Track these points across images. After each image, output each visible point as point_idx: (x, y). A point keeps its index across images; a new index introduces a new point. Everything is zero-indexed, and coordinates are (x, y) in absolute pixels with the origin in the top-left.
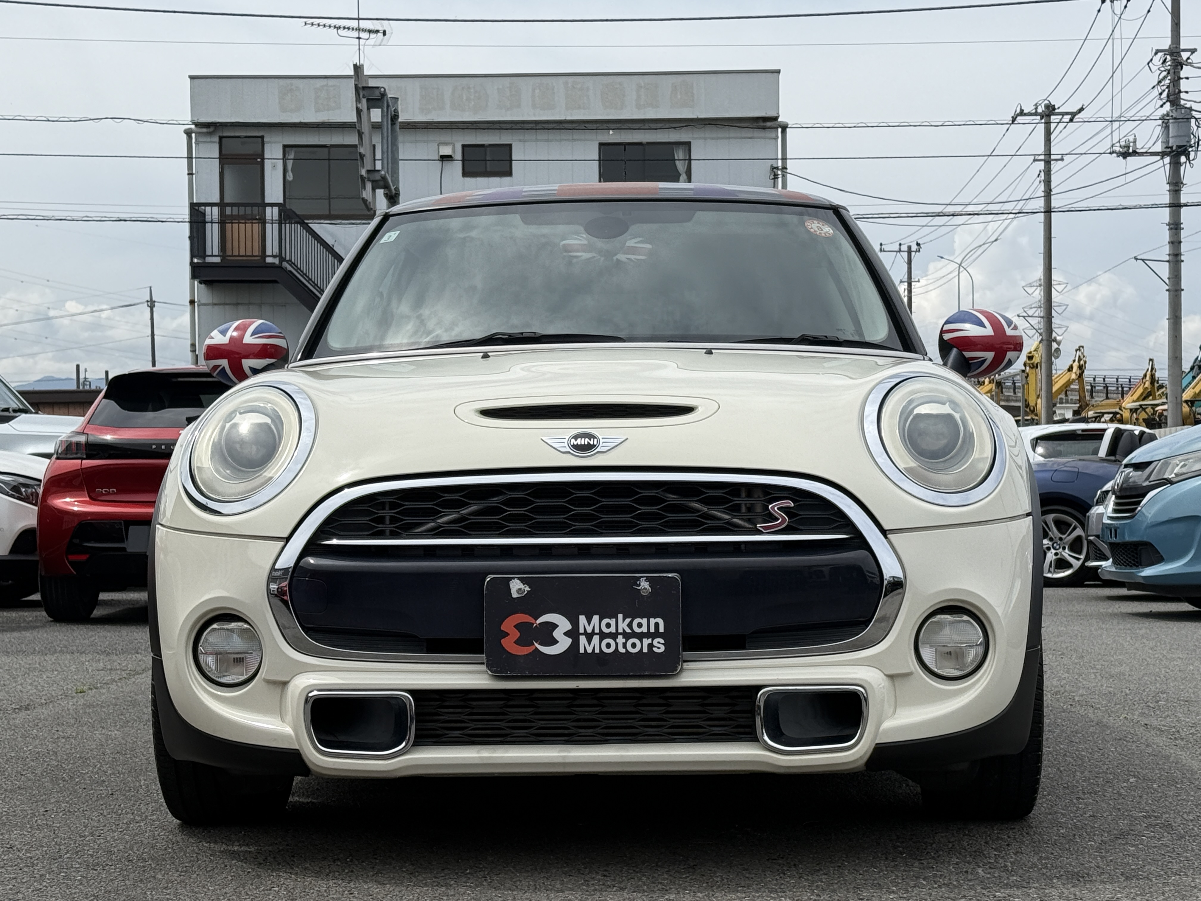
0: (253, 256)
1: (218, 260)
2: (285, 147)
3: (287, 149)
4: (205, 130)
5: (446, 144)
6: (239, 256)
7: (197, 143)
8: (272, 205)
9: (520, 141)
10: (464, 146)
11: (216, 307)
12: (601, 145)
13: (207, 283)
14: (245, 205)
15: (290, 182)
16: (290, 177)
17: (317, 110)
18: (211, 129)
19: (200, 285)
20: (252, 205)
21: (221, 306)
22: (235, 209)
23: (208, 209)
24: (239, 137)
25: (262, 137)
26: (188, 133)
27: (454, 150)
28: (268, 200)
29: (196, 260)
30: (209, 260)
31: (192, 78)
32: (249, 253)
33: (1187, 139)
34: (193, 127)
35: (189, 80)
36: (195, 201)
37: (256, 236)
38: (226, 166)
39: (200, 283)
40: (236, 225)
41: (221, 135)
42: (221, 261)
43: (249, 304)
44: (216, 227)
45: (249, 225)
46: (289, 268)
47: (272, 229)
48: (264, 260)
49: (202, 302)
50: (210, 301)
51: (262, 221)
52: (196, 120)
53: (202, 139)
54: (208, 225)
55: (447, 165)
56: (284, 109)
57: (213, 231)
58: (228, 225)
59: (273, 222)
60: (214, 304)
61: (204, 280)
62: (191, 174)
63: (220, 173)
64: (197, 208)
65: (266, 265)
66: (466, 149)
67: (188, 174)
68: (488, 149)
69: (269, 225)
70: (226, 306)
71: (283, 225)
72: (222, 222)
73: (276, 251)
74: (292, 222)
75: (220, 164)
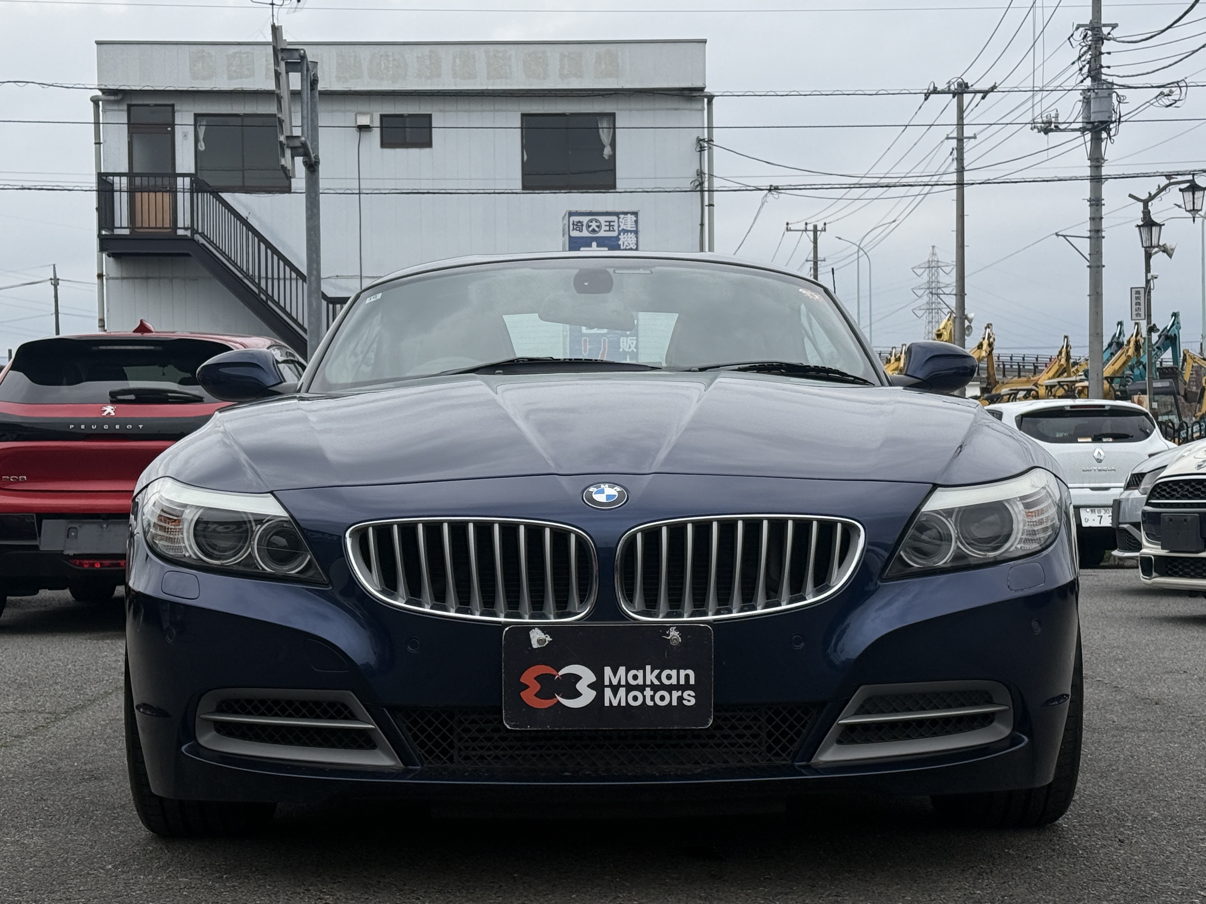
0: (163, 228)
1: (126, 232)
2: (196, 116)
3: (198, 118)
4: (112, 98)
5: (364, 114)
6: (149, 228)
7: (104, 111)
8: (184, 175)
9: (440, 111)
10: (382, 116)
11: (125, 281)
12: (524, 115)
13: (116, 256)
14: (155, 175)
15: (201, 152)
16: (202, 147)
17: (230, 78)
18: (119, 97)
19: (108, 258)
20: (163, 175)
21: (131, 281)
22: (145, 179)
23: (117, 179)
24: (148, 105)
25: (173, 106)
26: (95, 101)
27: (372, 121)
28: (178, 171)
29: (104, 232)
30: (117, 232)
31: (98, 43)
32: (160, 225)
33: (1108, 114)
34: (100, 93)
35: (96, 45)
36: (102, 171)
37: (167, 208)
38: (135, 136)
39: (109, 256)
40: (145, 195)
41: (129, 103)
42: (131, 233)
43: (160, 278)
44: (125, 196)
45: (159, 195)
46: (202, 241)
47: (183, 200)
48: (176, 232)
49: (111, 276)
50: (119, 275)
51: (173, 191)
52: (103, 87)
53: (109, 107)
54: (117, 195)
55: (365, 135)
56: (195, 77)
57: (121, 201)
58: (138, 195)
59: (184, 192)
60: (123, 278)
61: (113, 253)
62: (98, 143)
63: (129, 142)
64: (104, 178)
65: (177, 238)
66: (384, 119)
67: (96, 143)
68: (408, 119)
69: (180, 195)
70: (136, 281)
71: (195, 194)
72: (132, 191)
73: (188, 223)
74: (203, 191)
75: (129, 132)
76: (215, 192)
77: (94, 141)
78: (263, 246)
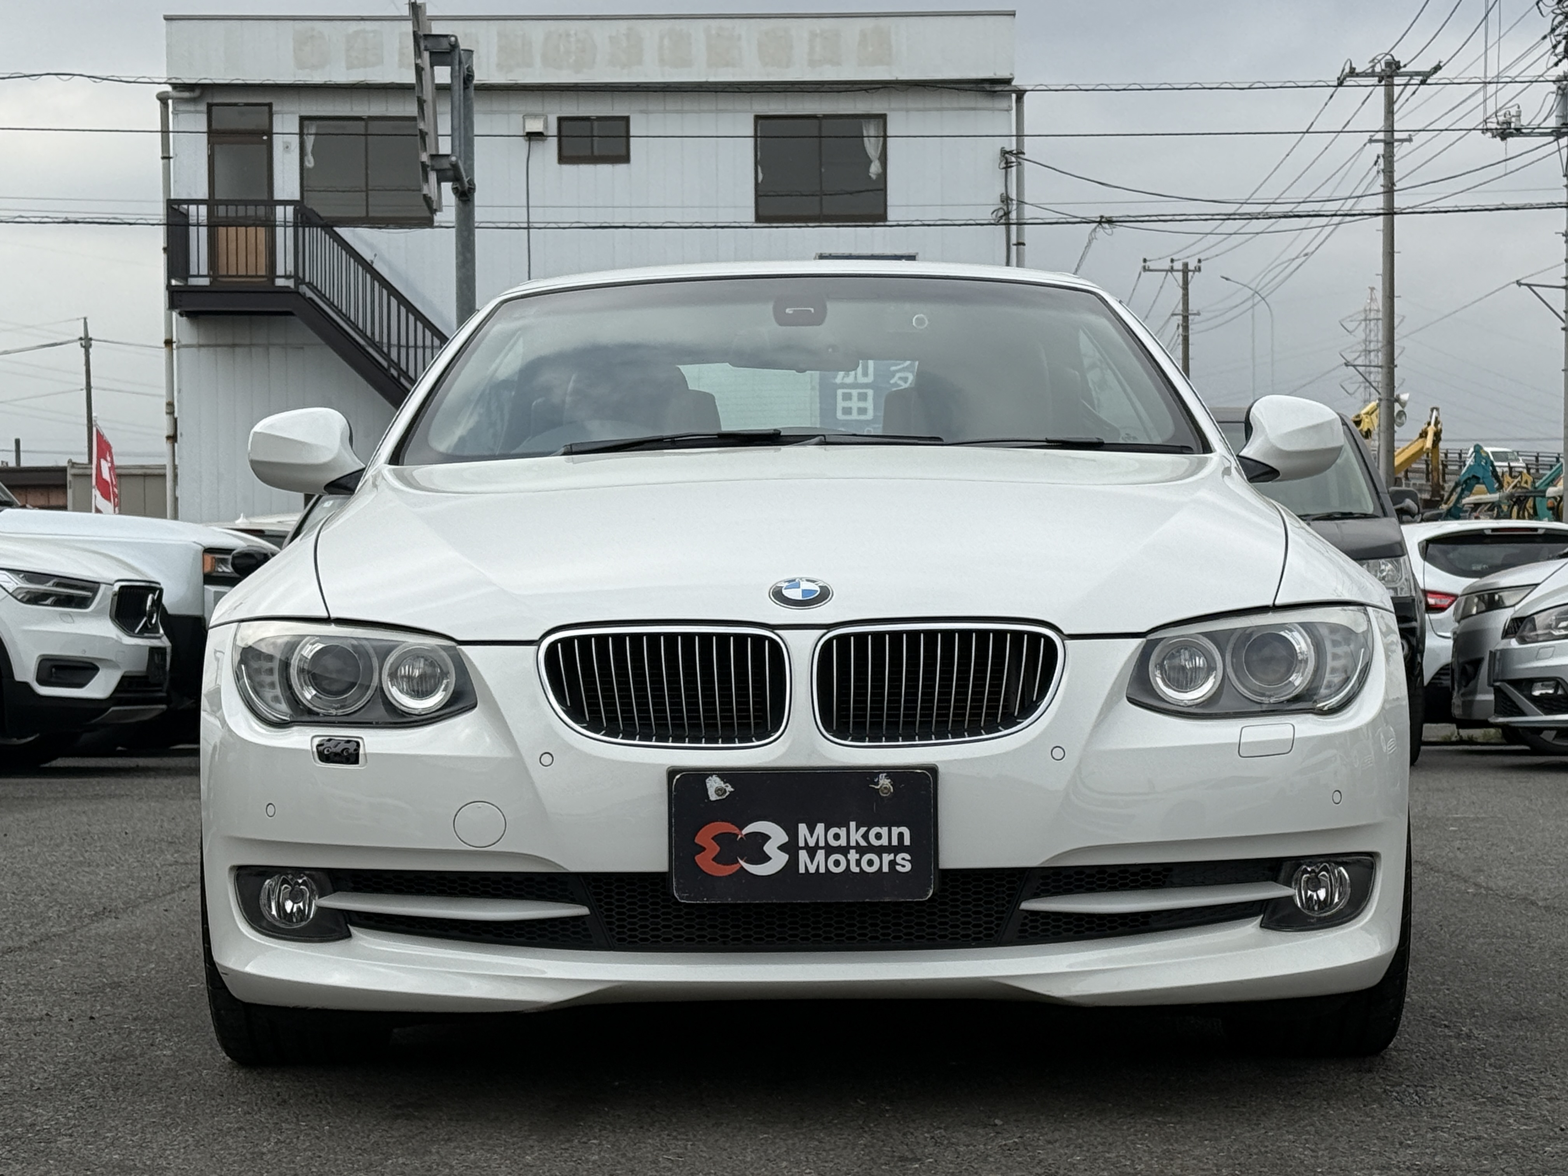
0: (257, 276)
1: (205, 282)
2: (302, 119)
3: (306, 123)
4: (186, 95)
5: (535, 116)
6: (237, 276)
7: (175, 114)
8: (285, 203)
9: (642, 112)
10: (560, 120)
11: (203, 350)
12: (758, 118)
13: (190, 315)
14: (246, 203)
15: (309, 169)
16: (310, 162)
17: (350, 66)
18: (197, 93)
19: (180, 318)
20: (256, 203)
21: (211, 349)
22: (232, 208)
23: (193, 208)
24: (235, 105)
25: (270, 105)
26: (163, 99)
27: (546, 126)
28: (278, 196)
29: (174, 282)
30: (193, 282)
31: (168, 18)
32: (252, 272)
34: (169, 88)
35: (164, 21)
36: (172, 197)
37: (262, 247)
38: (217, 147)
39: (181, 314)
40: (232, 230)
41: (210, 101)
42: (211, 283)
43: (251, 345)
44: (204, 231)
45: (252, 230)
46: (310, 294)
47: (284, 238)
48: (273, 282)
49: (183, 342)
50: (194, 341)
51: (270, 225)
52: (174, 81)
53: (182, 107)
54: (193, 230)
55: (537, 146)
56: (301, 65)
57: (199, 239)
58: (222, 230)
59: (285, 226)
60: (200, 346)
61: (186, 312)
62: (166, 157)
63: (209, 157)
64: (176, 207)
65: (276, 290)
66: (565, 124)
67: (163, 158)
68: (596, 123)
69: (280, 231)
70: (219, 349)
71: (300, 229)
72: (213, 225)
73: (291, 268)
74: (311, 225)
75: (209, 143)
76: (328, 226)
77: (160, 155)
78: (394, 302)
